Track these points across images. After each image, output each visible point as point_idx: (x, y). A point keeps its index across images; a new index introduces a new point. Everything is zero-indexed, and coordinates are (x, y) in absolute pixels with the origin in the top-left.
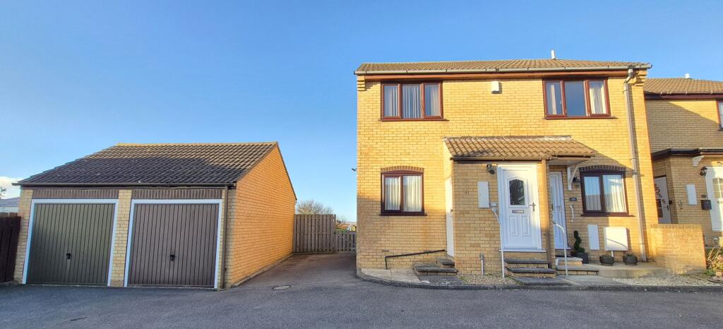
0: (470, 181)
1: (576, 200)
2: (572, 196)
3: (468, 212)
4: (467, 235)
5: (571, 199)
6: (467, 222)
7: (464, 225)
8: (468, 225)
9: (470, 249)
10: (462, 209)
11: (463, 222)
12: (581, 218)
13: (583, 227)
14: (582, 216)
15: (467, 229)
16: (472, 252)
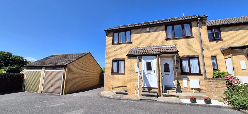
0: (133, 63)
1: (178, 68)
2: (176, 67)
3: (132, 73)
4: (131, 81)
5: (176, 68)
6: (131, 77)
7: (130, 78)
8: (131, 78)
9: (132, 86)
10: (130, 72)
11: (130, 77)
12: (180, 75)
13: (181, 78)
14: (180, 74)
15: (131, 79)
16: (133, 87)
